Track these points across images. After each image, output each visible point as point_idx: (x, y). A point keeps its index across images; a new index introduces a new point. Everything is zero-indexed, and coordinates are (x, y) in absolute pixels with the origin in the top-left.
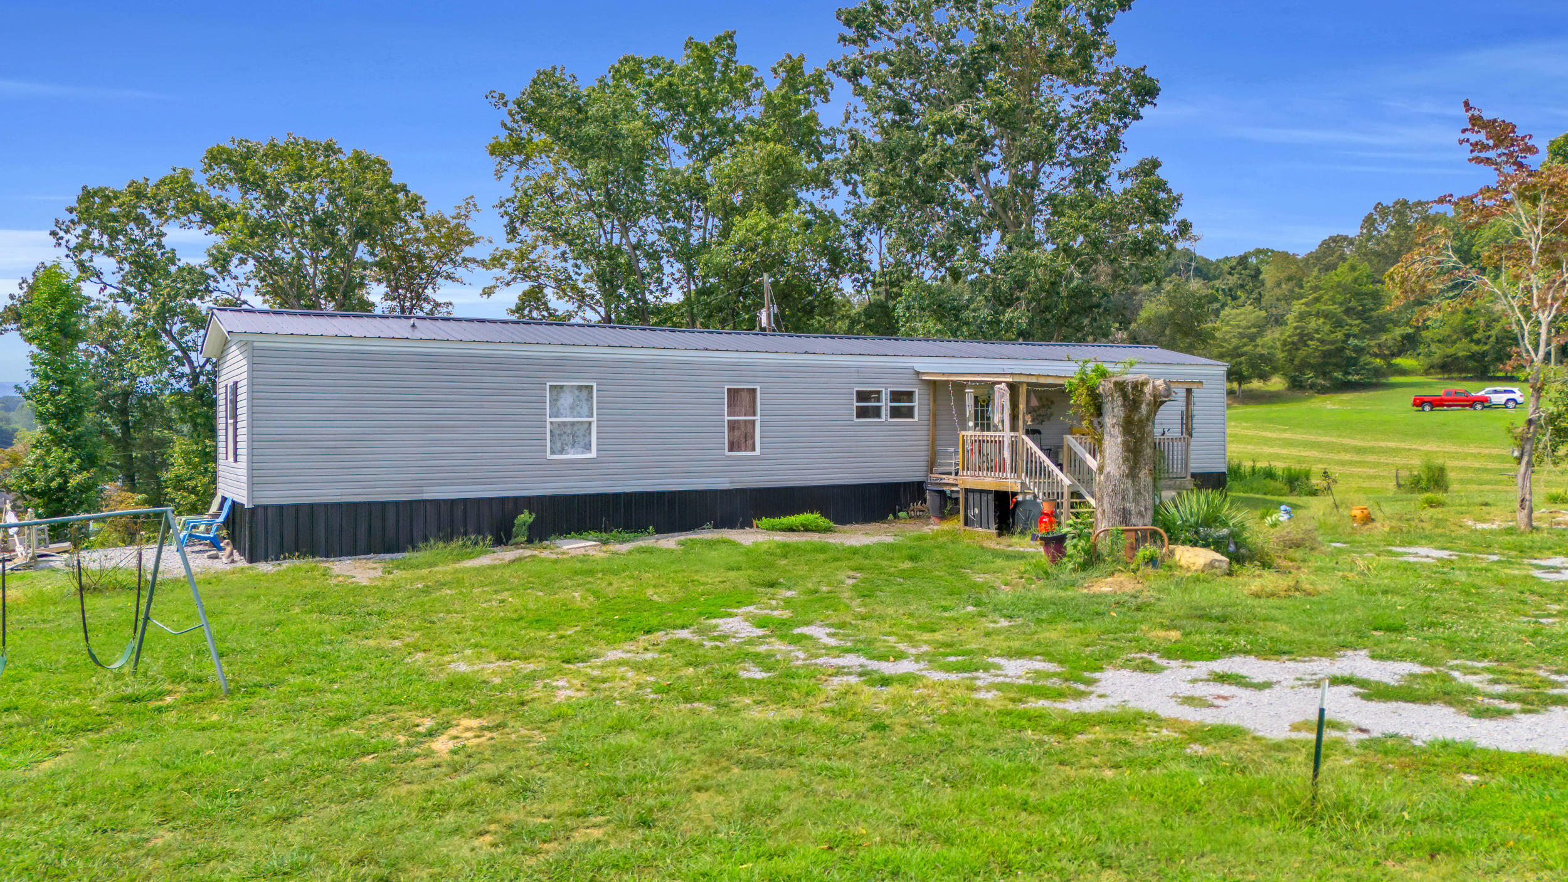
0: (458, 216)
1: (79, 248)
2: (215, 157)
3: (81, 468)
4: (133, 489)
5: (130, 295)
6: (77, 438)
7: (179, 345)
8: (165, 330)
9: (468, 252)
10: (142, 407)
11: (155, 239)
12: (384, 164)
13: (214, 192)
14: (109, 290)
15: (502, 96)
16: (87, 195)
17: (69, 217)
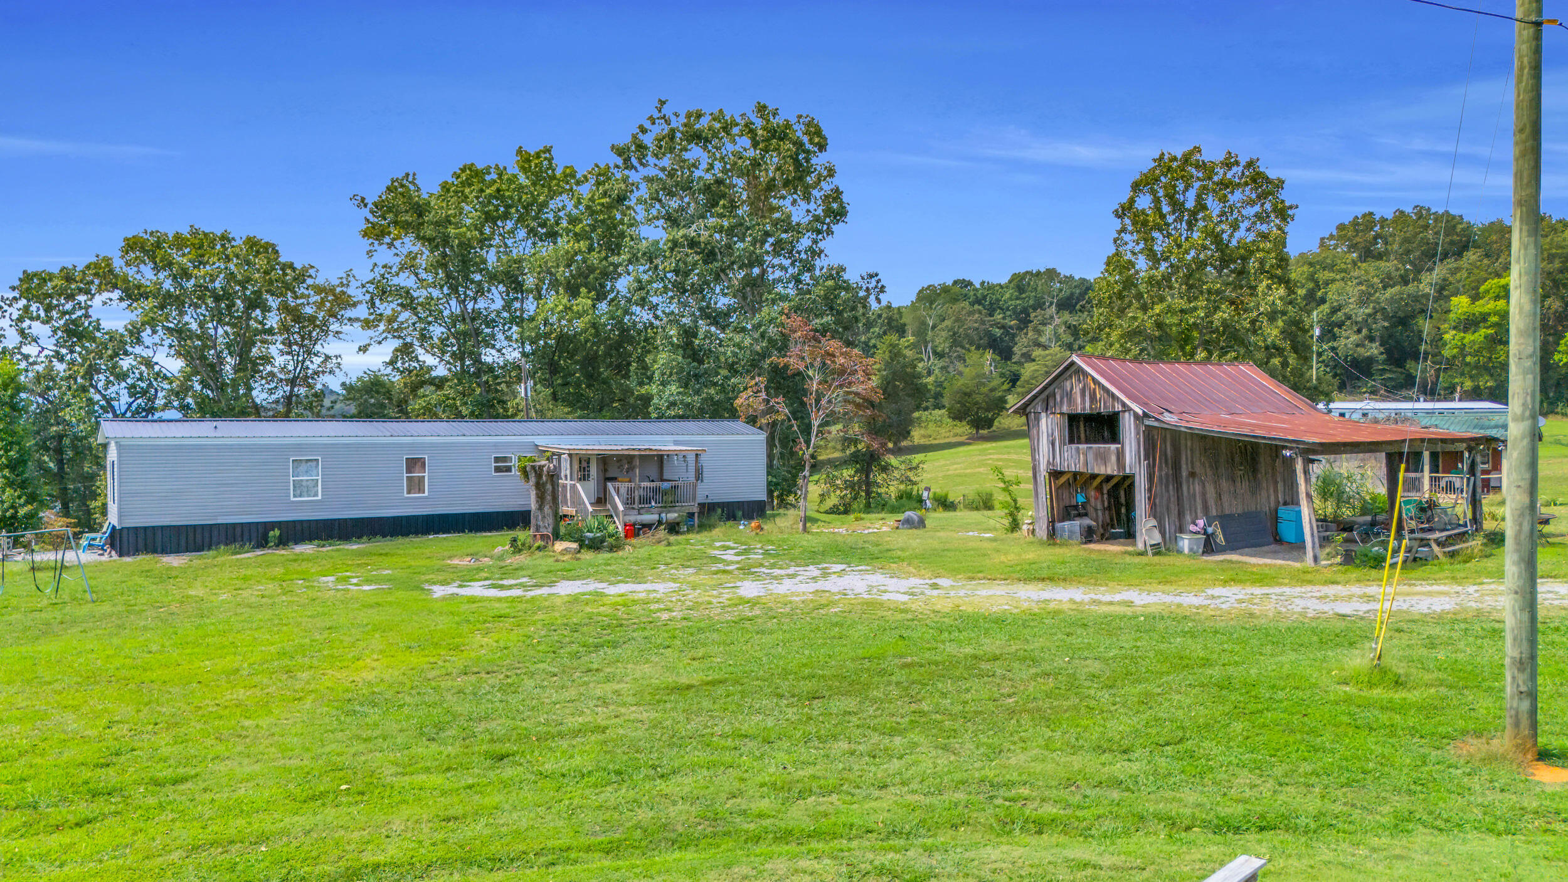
0: (342, 284)
1: (20, 320)
2: (132, 245)
3: (27, 503)
4: (67, 514)
5: (63, 356)
6: (23, 482)
7: (104, 396)
8: (91, 385)
9: (350, 313)
10: (74, 447)
11: (83, 311)
12: (273, 246)
13: (131, 272)
14: (46, 352)
15: (363, 199)
16: (27, 277)
17: (11, 295)
